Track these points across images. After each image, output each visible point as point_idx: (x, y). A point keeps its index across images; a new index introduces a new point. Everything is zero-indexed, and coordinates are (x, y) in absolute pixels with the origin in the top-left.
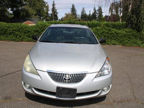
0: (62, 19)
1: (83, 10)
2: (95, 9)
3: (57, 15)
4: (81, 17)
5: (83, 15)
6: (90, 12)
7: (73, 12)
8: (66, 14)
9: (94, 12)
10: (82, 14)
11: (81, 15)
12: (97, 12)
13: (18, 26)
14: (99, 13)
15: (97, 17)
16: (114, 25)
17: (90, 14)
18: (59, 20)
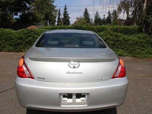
0: (74, 23)
1: (97, 14)
2: (109, 13)
3: (69, 19)
4: (95, 22)
5: (97, 19)
6: (104, 16)
7: (86, 16)
8: (77, 18)
9: (109, 16)
10: (95, 18)
11: (95, 20)
12: (112, 16)
14: (114, 17)
15: (112, 21)
16: (128, 29)
17: (104, 18)
18: (71, 24)
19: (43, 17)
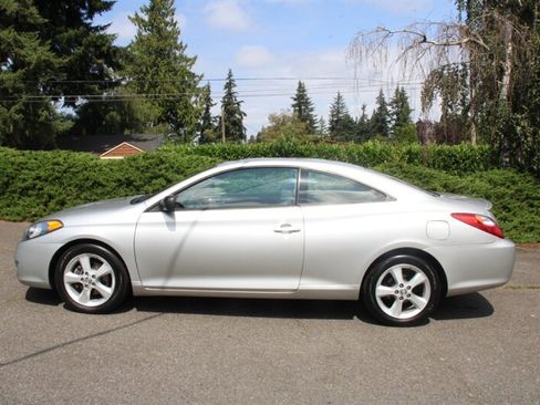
0: (259, 134)
1: (338, 103)
2: (381, 100)
3: (240, 121)
4: (332, 129)
5: (339, 120)
6: (364, 108)
7: (300, 111)
8: (272, 118)
9: (380, 108)
10: (333, 116)
11: (332, 122)
12: (389, 108)
13: (57, 164)
14: (397, 114)
15: (390, 126)
16: (450, 156)
17: (364, 116)
18: (248, 138)
19: (157, 111)
